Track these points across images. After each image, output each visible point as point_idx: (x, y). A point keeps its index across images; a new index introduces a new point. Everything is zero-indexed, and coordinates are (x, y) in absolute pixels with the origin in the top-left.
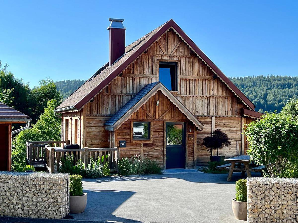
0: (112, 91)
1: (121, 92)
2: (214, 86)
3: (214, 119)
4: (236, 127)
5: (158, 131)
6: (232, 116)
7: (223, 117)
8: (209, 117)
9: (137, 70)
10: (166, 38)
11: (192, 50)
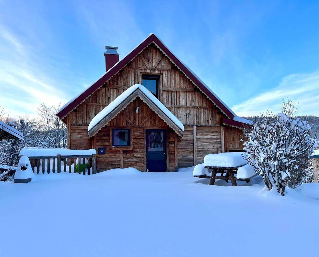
0: (97, 101)
1: (106, 102)
2: (195, 97)
3: (195, 128)
4: (216, 135)
5: (139, 137)
6: (212, 125)
7: (204, 126)
8: (190, 126)
9: (121, 82)
10: (148, 52)
11: (173, 63)
